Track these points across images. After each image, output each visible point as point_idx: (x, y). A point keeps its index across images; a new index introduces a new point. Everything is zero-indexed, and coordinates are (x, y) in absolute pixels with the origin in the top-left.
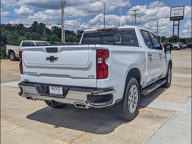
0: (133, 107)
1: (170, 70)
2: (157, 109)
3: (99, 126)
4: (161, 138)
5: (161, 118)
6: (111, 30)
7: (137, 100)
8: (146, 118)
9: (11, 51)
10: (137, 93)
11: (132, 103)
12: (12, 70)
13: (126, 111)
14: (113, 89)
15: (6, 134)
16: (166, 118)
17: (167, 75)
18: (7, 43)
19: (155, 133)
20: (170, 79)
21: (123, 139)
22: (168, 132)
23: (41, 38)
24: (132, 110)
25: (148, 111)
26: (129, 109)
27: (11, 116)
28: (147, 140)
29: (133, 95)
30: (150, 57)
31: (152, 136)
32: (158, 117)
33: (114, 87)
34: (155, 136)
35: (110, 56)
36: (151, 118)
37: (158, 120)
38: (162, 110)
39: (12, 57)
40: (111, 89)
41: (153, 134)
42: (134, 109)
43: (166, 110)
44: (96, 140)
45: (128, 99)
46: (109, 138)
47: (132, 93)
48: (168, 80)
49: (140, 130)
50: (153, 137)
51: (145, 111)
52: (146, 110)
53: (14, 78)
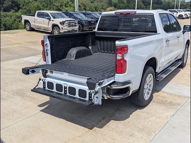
0: (148, 94)
1: (187, 49)
2: (171, 94)
3: (116, 111)
4: (174, 128)
5: (174, 105)
6: (129, 14)
7: (152, 87)
8: (160, 104)
9: (27, 22)
10: (152, 81)
11: (147, 90)
12: (29, 42)
13: (141, 100)
14: (131, 82)
15: (34, 117)
16: (179, 104)
17: (183, 56)
18: (21, 8)
19: (168, 122)
20: (186, 59)
21: (137, 126)
22: (180, 121)
23: (54, 3)
24: (147, 97)
25: (162, 97)
26: (144, 97)
27: (35, 97)
28: (160, 129)
29: (149, 83)
30: (168, 42)
31: (164, 124)
32: (171, 104)
33: (131, 80)
34: (168, 125)
35: (129, 52)
36: (165, 104)
37: (172, 107)
38: (175, 95)
39: (28, 27)
40: (128, 82)
41: (166, 122)
42: (148, 96)
43: (180, 96)
44: (113, 127)
45: (143, 89)
46: (125, 125)
47: (148, 81)
48: (183, 61)
49: (154, 118)
50: (166, 127)
51: (158, 96)
52: (160, 95)
53: (33, 52)
